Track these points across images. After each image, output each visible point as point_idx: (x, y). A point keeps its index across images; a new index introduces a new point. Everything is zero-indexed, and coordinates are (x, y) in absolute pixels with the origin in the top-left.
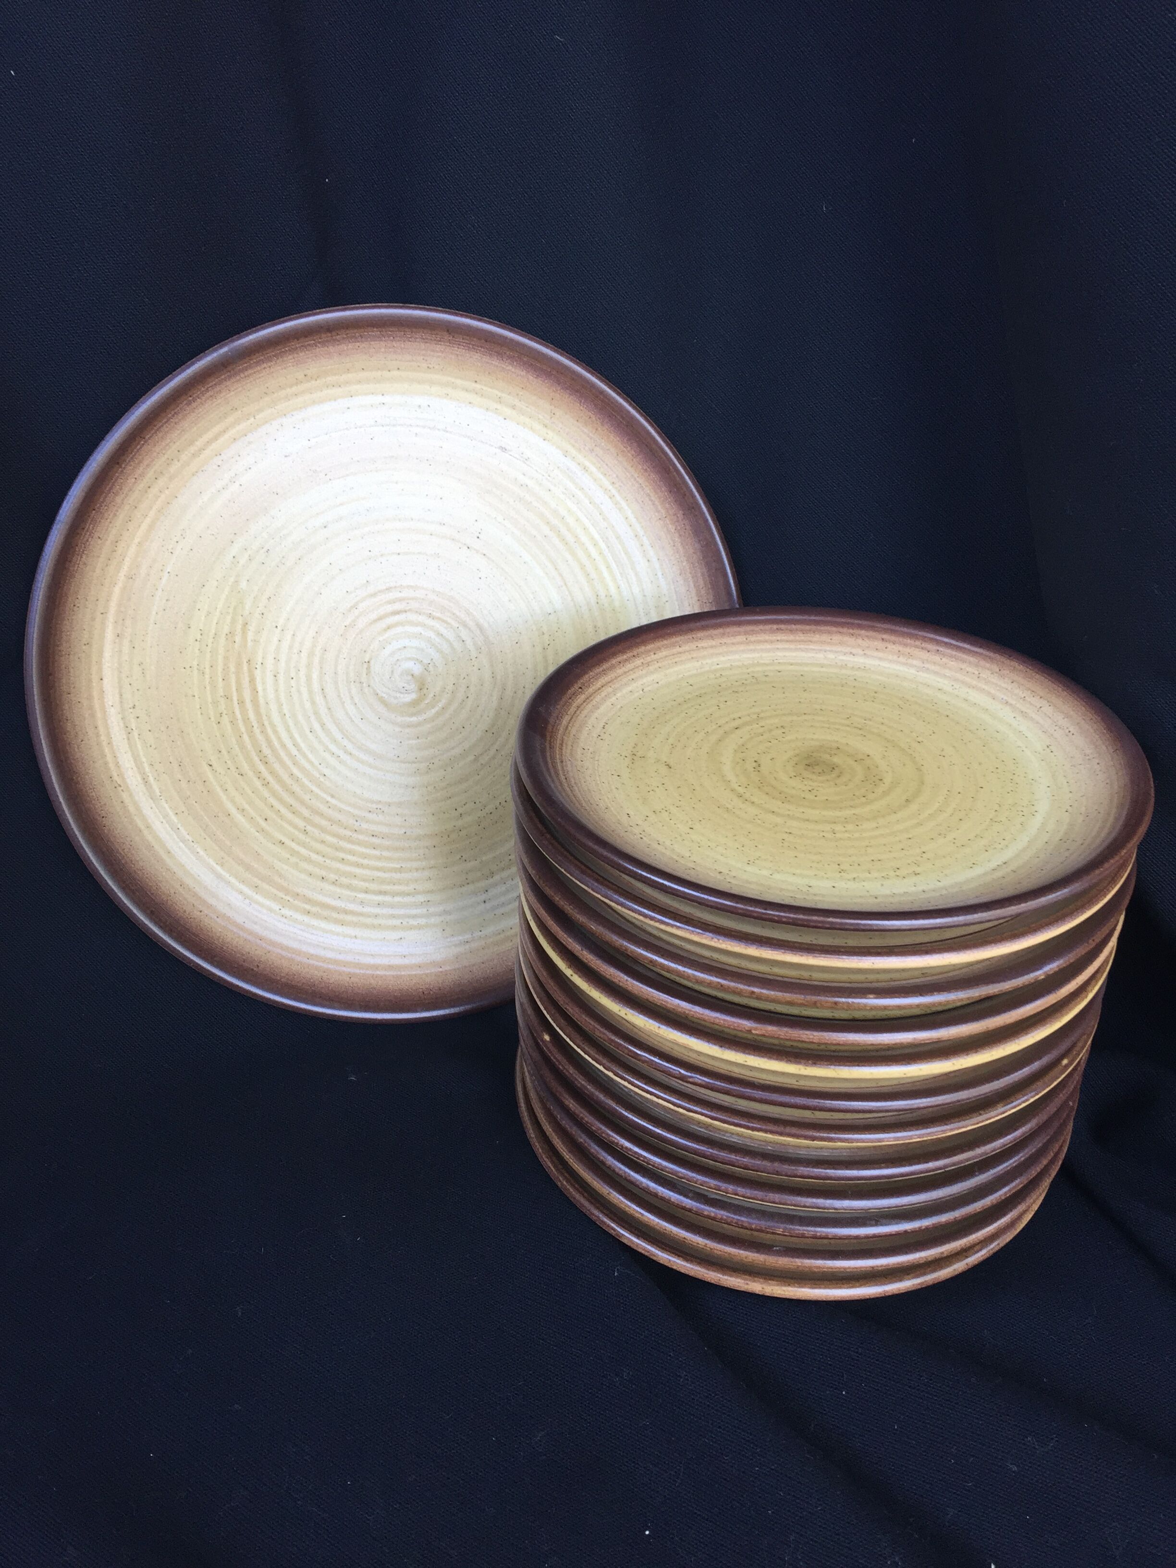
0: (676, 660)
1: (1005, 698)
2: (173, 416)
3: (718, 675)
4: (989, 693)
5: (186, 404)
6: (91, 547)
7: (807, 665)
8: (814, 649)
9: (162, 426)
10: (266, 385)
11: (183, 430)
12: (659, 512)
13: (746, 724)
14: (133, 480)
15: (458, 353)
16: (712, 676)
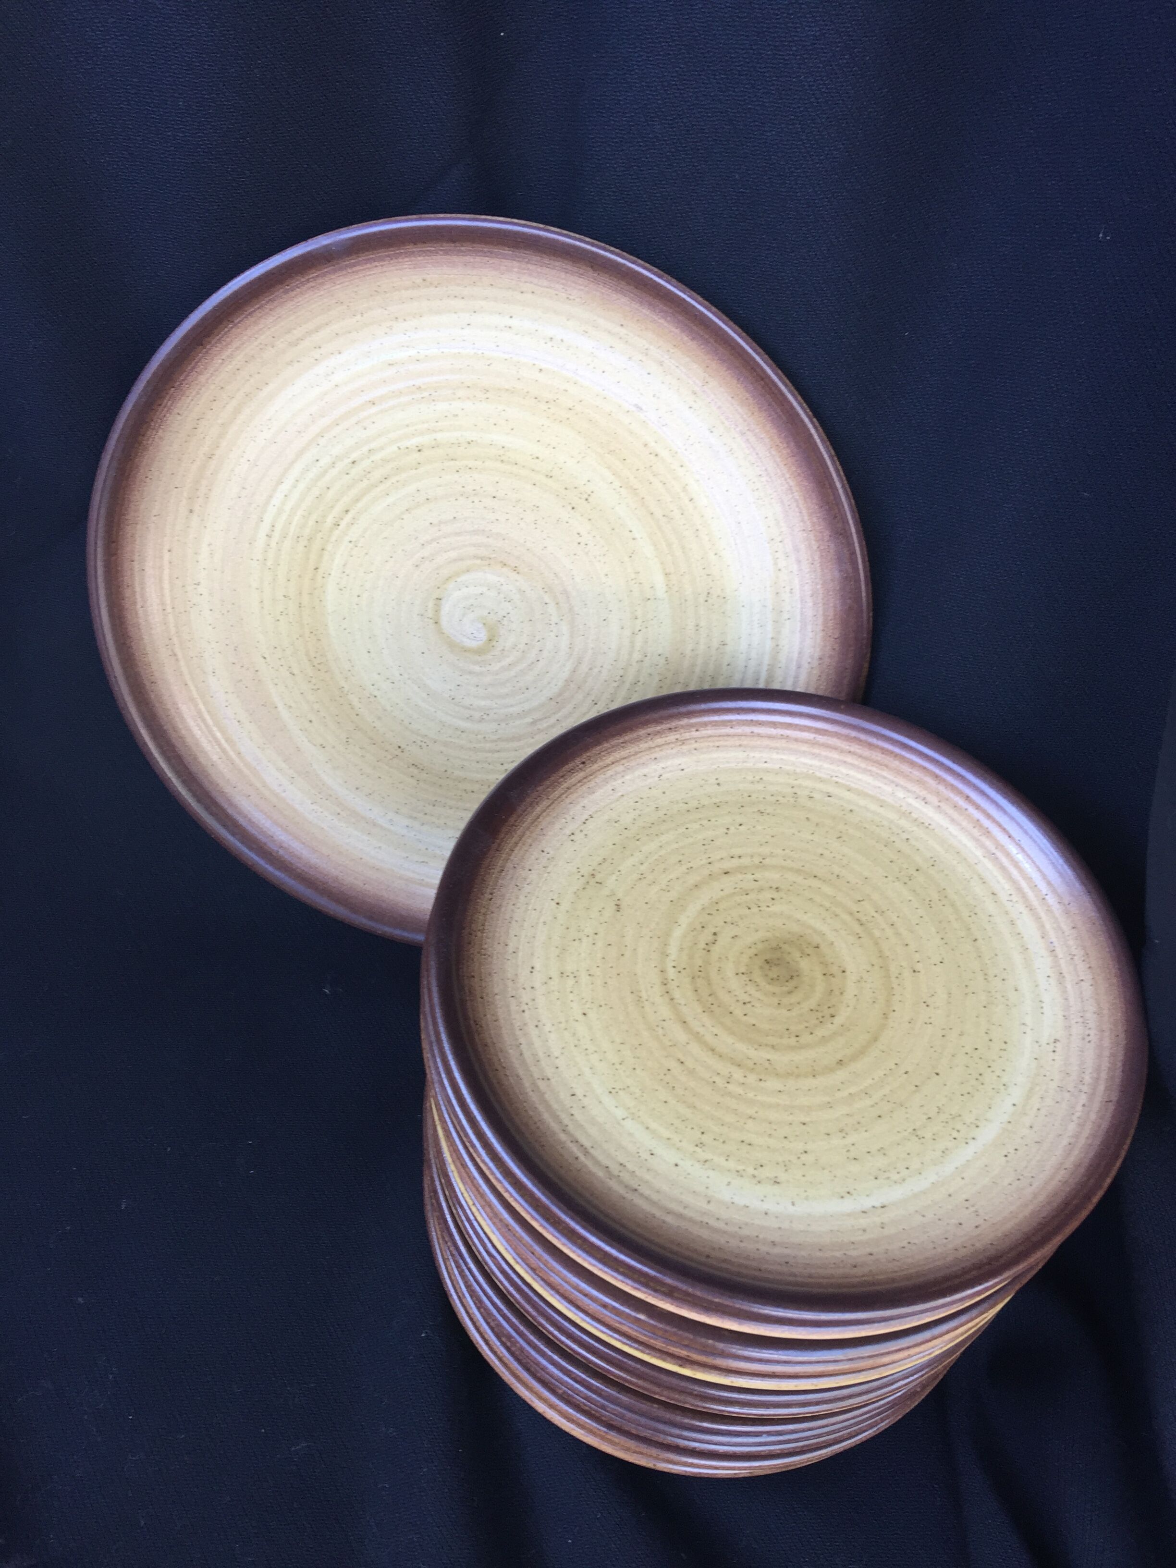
0: (721, 743)
1: (1056, 944)
2: (268, 302)
3: (757, 778)
4: (1042, 926)
5: (283, 292)
6: (168, 422)
7: (866, 795)
8: (885, 778)
9: (254, 311)
10: (378, 284)
11: (279, 317)
12: (803, 521)
13: (742, 870)
14: (220, 361)
15: (603, 291)
16: (750, 778)
